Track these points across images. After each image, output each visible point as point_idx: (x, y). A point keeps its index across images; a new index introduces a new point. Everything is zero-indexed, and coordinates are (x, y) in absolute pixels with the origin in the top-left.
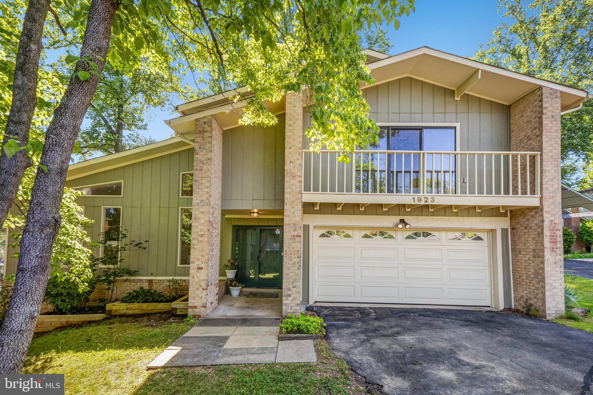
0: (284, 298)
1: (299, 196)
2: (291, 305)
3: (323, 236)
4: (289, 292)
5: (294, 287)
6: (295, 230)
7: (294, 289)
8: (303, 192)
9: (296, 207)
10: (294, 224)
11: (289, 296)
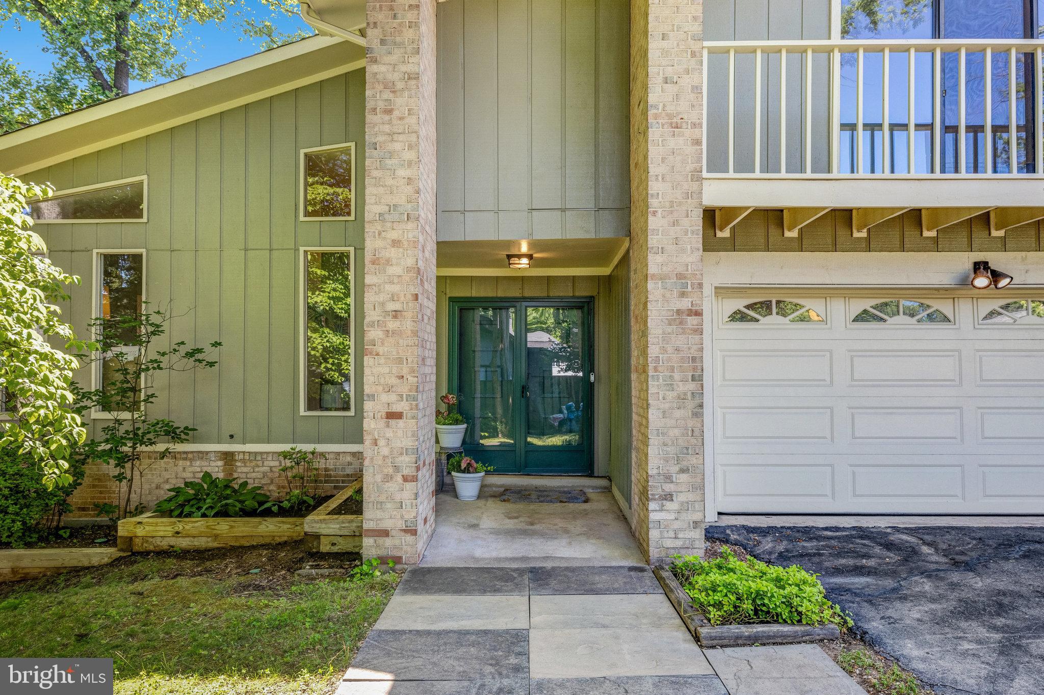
0: (652, 506)
1: (695, 186)
2: (677, 525)
3: (739, 317)
4: (669, 487)
5: (682, 471)
6: (683, 295)
7: (684, 477)
8: (705, 174)
9: (685, 222)
10: (680, 276)
11: (669, 497)
